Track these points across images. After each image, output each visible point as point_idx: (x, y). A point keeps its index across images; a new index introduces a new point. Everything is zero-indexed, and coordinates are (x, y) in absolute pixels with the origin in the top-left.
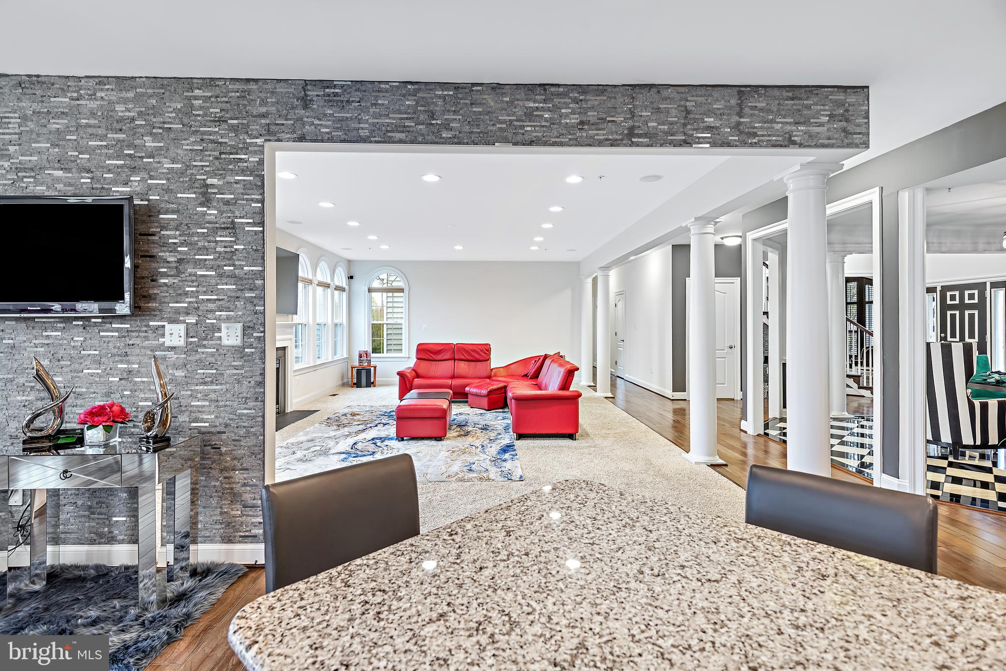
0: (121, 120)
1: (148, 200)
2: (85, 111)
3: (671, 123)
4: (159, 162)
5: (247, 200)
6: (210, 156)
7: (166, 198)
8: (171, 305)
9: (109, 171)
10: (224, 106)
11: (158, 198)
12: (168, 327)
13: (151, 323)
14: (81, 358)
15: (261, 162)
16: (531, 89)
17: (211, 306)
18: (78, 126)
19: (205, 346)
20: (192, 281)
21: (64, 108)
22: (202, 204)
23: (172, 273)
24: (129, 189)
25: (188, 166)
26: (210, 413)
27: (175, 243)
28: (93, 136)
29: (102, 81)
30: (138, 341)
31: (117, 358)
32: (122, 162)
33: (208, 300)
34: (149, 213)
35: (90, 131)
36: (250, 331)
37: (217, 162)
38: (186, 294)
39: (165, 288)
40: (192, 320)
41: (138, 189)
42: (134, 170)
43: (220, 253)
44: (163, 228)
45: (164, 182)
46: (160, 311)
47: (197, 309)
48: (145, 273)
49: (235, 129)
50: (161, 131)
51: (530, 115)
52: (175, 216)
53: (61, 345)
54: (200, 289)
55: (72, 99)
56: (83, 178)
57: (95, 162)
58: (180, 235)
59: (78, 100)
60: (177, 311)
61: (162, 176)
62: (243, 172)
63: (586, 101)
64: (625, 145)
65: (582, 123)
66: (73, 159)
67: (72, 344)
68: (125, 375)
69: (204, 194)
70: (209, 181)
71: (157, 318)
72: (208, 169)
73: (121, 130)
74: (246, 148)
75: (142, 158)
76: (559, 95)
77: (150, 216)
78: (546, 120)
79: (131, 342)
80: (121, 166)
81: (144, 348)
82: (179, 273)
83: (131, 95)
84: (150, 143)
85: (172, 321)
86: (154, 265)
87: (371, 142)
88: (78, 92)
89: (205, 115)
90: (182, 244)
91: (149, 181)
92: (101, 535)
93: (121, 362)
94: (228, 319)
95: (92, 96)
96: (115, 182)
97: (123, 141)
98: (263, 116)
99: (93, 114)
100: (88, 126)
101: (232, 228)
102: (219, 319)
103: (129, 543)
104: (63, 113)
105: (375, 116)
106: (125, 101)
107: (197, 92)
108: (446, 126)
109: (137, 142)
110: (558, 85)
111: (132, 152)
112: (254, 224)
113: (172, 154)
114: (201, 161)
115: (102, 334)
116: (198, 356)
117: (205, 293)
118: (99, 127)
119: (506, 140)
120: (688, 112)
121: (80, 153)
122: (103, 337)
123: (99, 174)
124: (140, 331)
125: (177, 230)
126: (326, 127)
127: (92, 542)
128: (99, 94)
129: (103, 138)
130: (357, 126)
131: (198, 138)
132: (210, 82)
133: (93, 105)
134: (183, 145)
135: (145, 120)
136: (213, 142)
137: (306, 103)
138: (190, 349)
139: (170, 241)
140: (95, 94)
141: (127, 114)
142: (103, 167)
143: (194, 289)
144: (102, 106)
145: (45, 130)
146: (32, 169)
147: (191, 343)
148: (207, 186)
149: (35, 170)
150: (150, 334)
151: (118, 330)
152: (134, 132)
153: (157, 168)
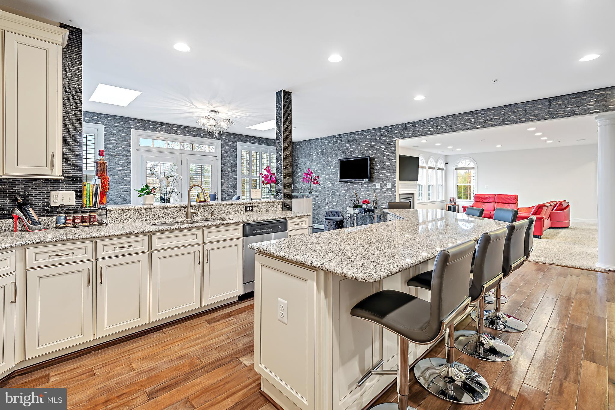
0: (368, 139)
1: (373, 156)
2: (361, 138)
3: (519, 115)
4: (375, 147)
5: (392, 154)
7: (376, 155)
8: (377, 179)
10: (388, 132)
12: (377, 184)
13: (373, 183)
15: (395, 145)
16: (467, 113)
17: (385, 179)
18: (360, 141)
19: (384, 189)
20: (381, 174)
21: (358, 138)
22: (383, 156)
23: (377, 172)
24: (369, 154)
25: (380, 148)
28: (363, 143)
29: (364, 131)
30: (371, 187)
31: (367, 191)
34: (372, 159)
35: (362, 142)
36: (393, 185)
37: (386, 146)
38: (380, 177)
39: (376, 176)
40: (381, 182)
41: (371, 154)
42: (370, 150)
43: (387, 167)
44: (376, 162)
45: (376, 152)
46: (375, 180)
47: (382, 180)
48: (372, 172)
49: (390, 138)
50: (375, 140)
51: (467, 121)
52: (378, 159)
56: (361, 153)
57: (363, 149)
59: (360, 136)
60: (378, 181)
62: (392, 147)
63: (486, 113)
64: (501, 125)
65: (485, 120)
66: (359, 149)
68: (369, 195)
69: (384, 153)
70: (385, 150)
71: (375, 182)
72: (384, 148)
73: (368, 141)
74: (392, 142)
75: (372, 147)
76: (477, 113)
78: (473, 122)
80: (367, 149)
81: (372, 189)
82: (379, 172)
83: (370, 133)
84: (373, 143)
86: (374, 170)
87: (421, 136)
88: (360, 134)
89: (384, 135)
90: (379, 165)
91: (373, 152)
94: (388, 182)
95: (363, 135)
97: (368, 143)
98: (396, 133)
99: (363, 139)
100: (362, 141)
101: (389, 161)
102: (386, 182)
105: (423, 129)
106: (368, 135)
107: (382, 130)
108: (442, 128)
109: (371, 143)
110: (477, 111)
111: (370, 146)
112: (394, 160)
113: (377, 145)
114: (383, 146)
116: (383, 191)
117: (384, 176)
118: (364, 141)
119: (460, 130)
120: (526, 111)
121: (361, 147)
122: (364, 186)
123: (364, 152)
124: (371, 185)
125: (378, 162)
126: (410, 134)
129: (365, 143)
130: (418, 132)
131: (382, 141)
132: (385, 127)
134: (379, 143)
135: (372, 138)
136: (385, 141)
137: (405, 128)
138: (381, 189)
139: (377, 165)
141: (369, 137)
145: (355, 143)
146: (352, 152)
147: (381, 188)
148: (384, 152)
149: (353, 152)
150: (373, 186)
151: (367, 185)
152: (370, 141)
153: (374, 149)
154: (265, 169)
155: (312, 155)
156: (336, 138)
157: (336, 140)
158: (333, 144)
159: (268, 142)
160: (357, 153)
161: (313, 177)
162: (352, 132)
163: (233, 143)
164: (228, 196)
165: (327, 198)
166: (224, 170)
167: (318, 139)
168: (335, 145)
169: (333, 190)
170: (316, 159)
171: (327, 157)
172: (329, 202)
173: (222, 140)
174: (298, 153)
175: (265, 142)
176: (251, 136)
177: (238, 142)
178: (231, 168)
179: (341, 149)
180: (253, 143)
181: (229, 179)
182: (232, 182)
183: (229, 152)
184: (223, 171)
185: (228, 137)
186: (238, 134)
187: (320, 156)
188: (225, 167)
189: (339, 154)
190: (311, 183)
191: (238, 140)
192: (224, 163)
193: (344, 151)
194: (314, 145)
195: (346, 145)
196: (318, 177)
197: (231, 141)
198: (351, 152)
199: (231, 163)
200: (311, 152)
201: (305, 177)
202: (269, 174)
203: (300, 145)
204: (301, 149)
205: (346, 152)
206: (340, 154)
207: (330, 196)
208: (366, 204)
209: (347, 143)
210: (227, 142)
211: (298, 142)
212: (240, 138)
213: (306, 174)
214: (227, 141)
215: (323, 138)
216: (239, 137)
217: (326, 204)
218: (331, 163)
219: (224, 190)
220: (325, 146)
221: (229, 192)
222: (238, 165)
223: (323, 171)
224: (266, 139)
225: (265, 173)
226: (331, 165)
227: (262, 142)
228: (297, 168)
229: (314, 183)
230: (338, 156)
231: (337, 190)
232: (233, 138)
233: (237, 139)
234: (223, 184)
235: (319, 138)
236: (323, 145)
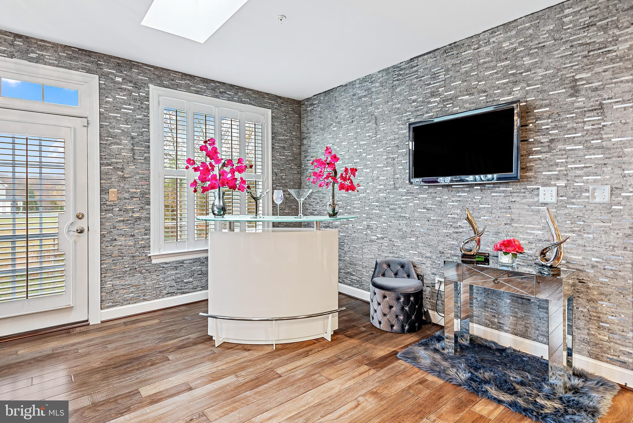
0: (507, 52)
1: (526, 102)
2: (482, 54)
4: (535, 73)
6: (579, 56)
7: (540, 97)
8: (543, 173)
9: (498, 88)
10: (593, 12)
11: (534, 98)
12: (542, 189)
13: (528, 187)
14: (480, 209)
17: (578, 172)
18: (479, 65)
19: (573, 203)
20: (562, 155)
21: (470, 56)
22: (571, 96)
23: (545, 150)
24: (512, 97)
25: (558, 69)
26: (578, 254)
27: (547, 129)
28: (488, 69)
29: (494, 30)
30: (518, 199)
31: (503, 210)
32: (507, 80)
33: (576, 168)
34: (526, 112)
35: (485, 66)
36: (618, 191)
37: (585, 60)
38: (557, 165)
39: (539, 162)
40: (562, 183)
41: (518, 96)
42: (515, 83)
43: (588, 130)
44: (537, 119)
45: (539, 86)
46: (535, 178)
47: (566, 175)
48: (524, 152)
49: (604, 28)
50: (536, 50)
52: (548, 109)
53: (467, 201)
54: (569, 160)
55: (475, 49)
56: (481, 97)
57: (489, 85)
58: (552, 122)
59: (478, 48)
60: (549, 178)
61: (537, 82)
62: (612, 61)
66: (475, 86)
67: (474, 201)
68: (509, 222)
69: (573, 87)
70: (577, 77)
71: (533, 183)
72: (576, 67)
73: (506, 59)
74: (615, 40)
75: (521, 73)
77: (527, 113)
79: (513, 200)
80: (507, 83)
81: (523, 204)
82: (550, 149)
83: (514, 32)
84: (527, 61)
85: (544, 185)
86: (530, 146)
88: (478, 43)
89: (575, 26)
90: (553, 128)
91: (527, 88)
92: (493, 323)
93: (506, 212)
94: (596, 182)
95: (488, 43)
96: (502, 95)
97: (508, 66)
99: (488, 54)
100: (485, 63)
101: (600, 109)
102: (587, 182)
103: (512, 333)
104: (469, 60)
106: (510, 38)
107: (568, 11)
109: (519, 63)
111: (514, 71)
112: (623, 102)
113: (545, 64)
114: (570, 62)
115: (493, 194)
116: (567, 211)
117: (574, 163)
118: (492, 61)
121: (479, 82)
122: (493, 196)
123: (491, 92)
124: (520, 192)
125: (549, 118)
127: (487, 326)
128: (491, 40)
129: (493, 68)
131: (568, 45)
133: (487, 49)
134: (554, 55)
135: (524, 46)
136: (582, 44)
138: (560, 205)
139: (543, 127)
140: (489, 41)
141: (511, 46)
142: (493, 87)
143: (564, 160)
144: (493, 47)
145: (458, 74)
146: (451, 99)
147: (561, 201)
148: (576, 80)
149: (453, 99)
150: (527, 194)
151: (503, 192)
152: (516, 57)
153: (534, 77)
154: (202, 148)
155: (339, 123)
156: (401, 70)
157: (401, 75)
158: (393, 87)
159: (236, 94)
160: (466, 101)
161: (340, 170)
162: (450, 45)
163: (138, 86)
164: (123, 221)
165: (375, 226)
166: (109, 155)
167: (352, 84)
168: (398, 90)
169: (392, 207)
170: (348, 131)
171: (376, 124)
172: (379, 236)
173: (102, 76)
174: (309, 123)
175: (228, 94)
176: (190, 76)
177: (151, 86)
178: (133, 150)
179: (414, 97)
180: (197, 92)
181: (124, 178)
182: (136, 187)
183: (125, 108)
184: (107, 157)
185: (122, 69)
186: (152, 67)
187: (358, 123)
188: (114, 146)
189: (409, 111)
190: (333, 187)
191: (151, 81)
192: (108, 137)
193: (423, 102)
194: (344, 99)
195: (429, 84)
196: (354, 171)
197: (131, 82)
198: (447, 100)
199: (133, 138)
200: (337, 117)
201: (318, 170)
202: (213, 162)
203: (312, 104)
204: (315, 113)
205: (429, 103)
206: (412, 112)
207: (382, 220)
208: (515, 255)
209: (434, 76)
210: (119, 83)
211: (308, 99)
212: (159, 77)
213: (321, 163)
214: (119, 79)
215: (364, 80)
216: (156, 73)
217: (372, 241)
218: (385, 137)
219: (110, 206)
220: (371, 98)
221: (126, 211)
222: (152, 144)
223: (365, 159)
224: (232, 86)
225: (200, 158)
226: (386, 144)
227: (220, 93)
228: (306, 157)
229: (342, 187)
230: (407, 116)
231: (402, 206)
232: (138, 74)
233: (150, 78)
234: (103, 191)
235: (355, 81)
236: (365, 96)
